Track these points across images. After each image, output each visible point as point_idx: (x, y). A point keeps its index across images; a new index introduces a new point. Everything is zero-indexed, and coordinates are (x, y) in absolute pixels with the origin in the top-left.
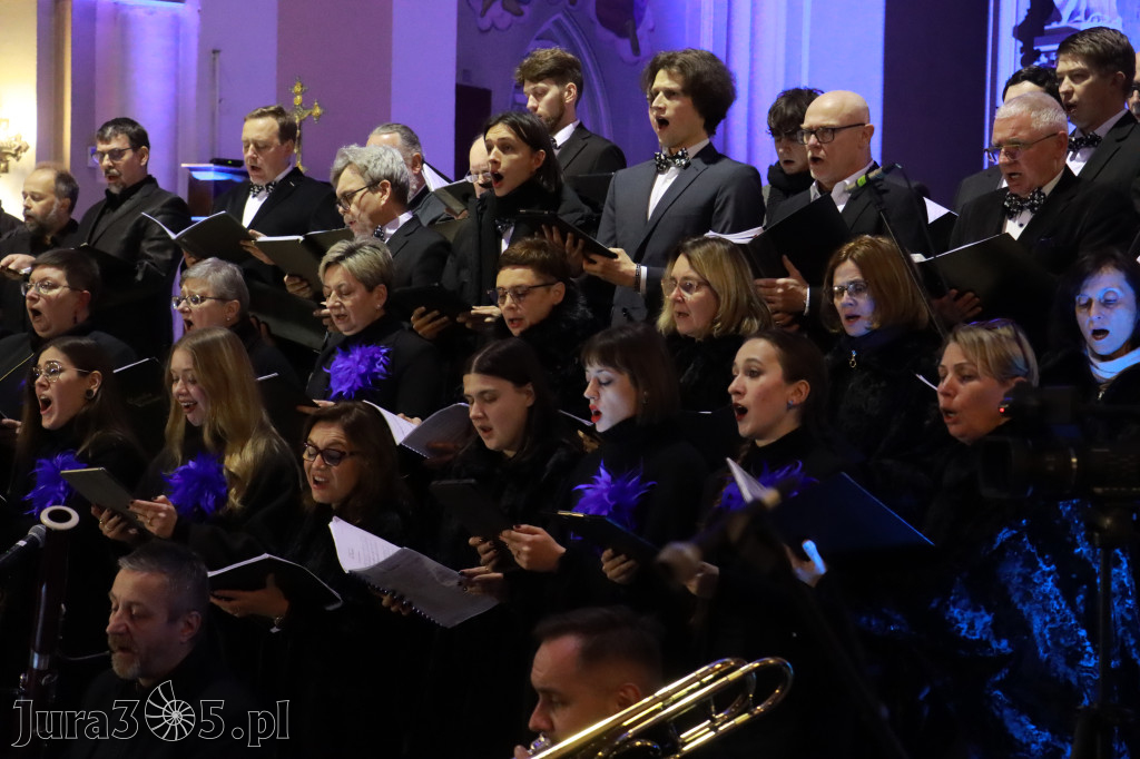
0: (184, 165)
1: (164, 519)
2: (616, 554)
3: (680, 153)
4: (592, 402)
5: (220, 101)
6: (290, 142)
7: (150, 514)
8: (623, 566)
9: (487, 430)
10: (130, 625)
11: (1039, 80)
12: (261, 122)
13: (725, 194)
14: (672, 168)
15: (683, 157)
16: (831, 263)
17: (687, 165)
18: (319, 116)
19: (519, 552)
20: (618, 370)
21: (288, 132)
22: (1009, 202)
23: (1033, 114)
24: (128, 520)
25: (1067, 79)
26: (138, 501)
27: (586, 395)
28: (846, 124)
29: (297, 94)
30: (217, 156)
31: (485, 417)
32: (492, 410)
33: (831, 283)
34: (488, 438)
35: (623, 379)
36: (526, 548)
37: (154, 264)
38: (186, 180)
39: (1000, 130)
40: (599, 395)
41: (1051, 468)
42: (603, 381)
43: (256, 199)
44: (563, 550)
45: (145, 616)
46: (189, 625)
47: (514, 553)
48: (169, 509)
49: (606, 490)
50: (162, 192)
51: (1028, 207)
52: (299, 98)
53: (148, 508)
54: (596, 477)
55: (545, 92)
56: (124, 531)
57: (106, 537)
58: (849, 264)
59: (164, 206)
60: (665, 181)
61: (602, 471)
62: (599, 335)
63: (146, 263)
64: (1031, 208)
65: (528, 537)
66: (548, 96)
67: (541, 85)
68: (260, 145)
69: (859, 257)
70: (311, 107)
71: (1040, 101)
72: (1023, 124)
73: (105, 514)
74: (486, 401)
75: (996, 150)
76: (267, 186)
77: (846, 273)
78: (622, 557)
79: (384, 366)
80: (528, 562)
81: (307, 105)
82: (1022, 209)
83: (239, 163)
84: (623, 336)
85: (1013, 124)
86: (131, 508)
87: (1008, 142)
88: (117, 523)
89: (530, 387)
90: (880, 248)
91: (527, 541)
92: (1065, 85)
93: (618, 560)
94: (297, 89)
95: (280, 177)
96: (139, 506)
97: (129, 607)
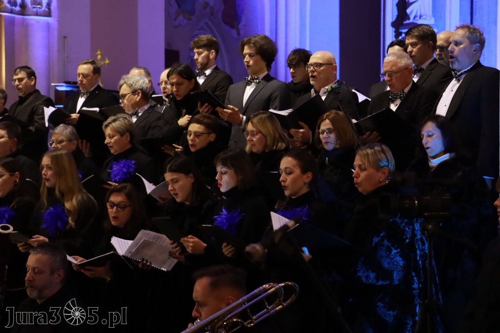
0: (53, 84)
2: (228, 245)
3: (256, 77)
4: (219, 181)
5: (67, 57)
6: (97, 75)
8: (230, 250)
9: (176, 194)
11: (401, 45)
12: (85, 66)
13: (275, 94)
14: (253, 84)
15: (257, 79)
16: (319, 122)
17: (259, 82)
18: (108, 64)
19: (188, 246)
20: (229, 168)
21: (97, 71)
22: (391, 96)
23: (398, 60)
25: (410, 46)
27: (216, 178)
28: (326, 63)
29: (99, 55)
30: (66, 80)
31: (174, 190)
32: (177, 186)
33: (319, 129)
34: (177, 198)
35: (231, 172)
36: (191, 244)
37: (39, 125)
38: (54, 90)
39: (386, 67)
40: (222, 178)
41: (407, 206)
42: (223, 172)
43: (83, 98)
44: (206, 245)
45: (40, 272)
46: (60, 275)
47: (186, 247)
49: (224, 218)
50: (43, 96)
51: (399, 98)
52: (99, 56)
54: (221, 213)
55: (202, 53)
58: (327, 121)
59: (43, 101)
60: (250, 89)
61: (224, 210)
62: (222, 153)
63: (36, 124)
64: (400, 98)
65: (192, 240)
66: (203, 55)
67: (201, 50)
68: (85, 75)
69: (331, 118)
70: (105, 60)
71: (401, 55)
72: (394, 64)
74: (174, 183)
75: (384, 74)
76: (87, 93)
77: (326, 125)
78: (230, 246)
79: (134, 169)
80: (192, 250)
81: (103, 59)
82: (396, 99)
83: (75, 83)
84: (231, 153)
85: (391, 64)
87: (388, 71)
89: (191, 175)
90: (339, 115)
91: (191, 242)
92: (410, 49)
93: (228, 247)
94: (99, 52)
95: (92, 89)
97: (34, 269)
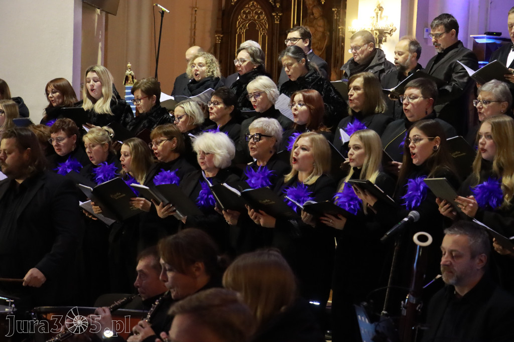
0: (471, 36)
1: (471, 207)
7: (465, 204)
10: (452, 261)
24: (453, 207)
26: (460, 197)
37: (457, 84)
43: (513, 52)
45: (459, 256)
46: (481, 261)
48: (474, 203)
50: (465, 49)
53: (464, 201)
56: (451, 212)
57: (442, 215)
59: (464, 56)
63: (453, 83)
73: (442, 204)
83: (499, 34)
86: (456, 201)
88: (448, 208)
96: (460, 199)
97: (451, 252)
